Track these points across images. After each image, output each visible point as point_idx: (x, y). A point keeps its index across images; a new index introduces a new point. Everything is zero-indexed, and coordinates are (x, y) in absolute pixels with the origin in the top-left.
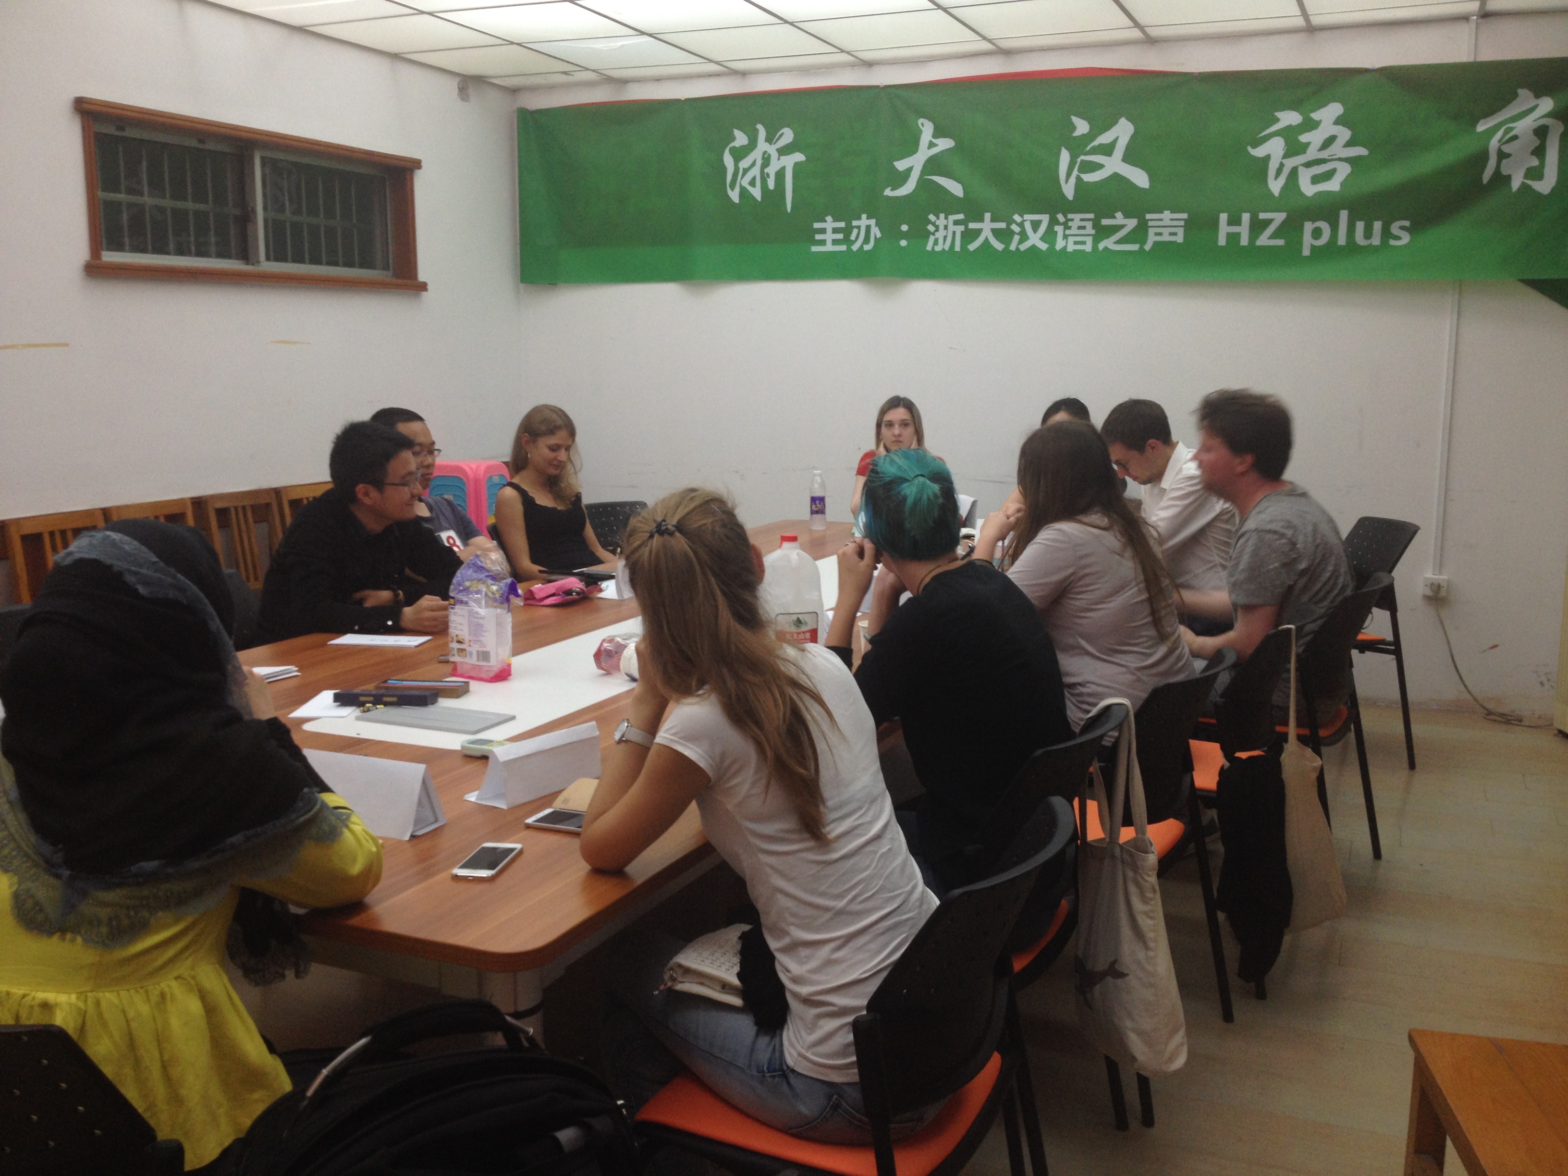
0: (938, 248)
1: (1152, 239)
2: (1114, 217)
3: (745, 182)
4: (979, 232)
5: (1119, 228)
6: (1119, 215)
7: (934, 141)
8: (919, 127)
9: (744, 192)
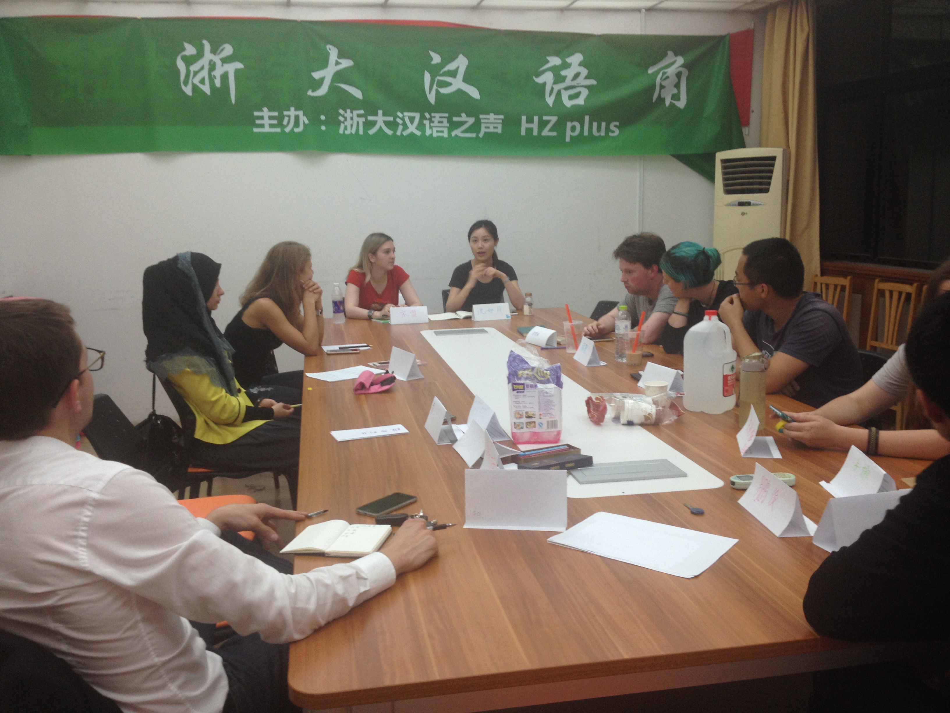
0: (348, 132)
1: (483, 130)
2: (461, 116)
3: (196, 81)
4: (374, 123)
5: (464, 123)
6: (463, 115)
7: (340, 61)
8: (327, 50)
9: (195, 88)
